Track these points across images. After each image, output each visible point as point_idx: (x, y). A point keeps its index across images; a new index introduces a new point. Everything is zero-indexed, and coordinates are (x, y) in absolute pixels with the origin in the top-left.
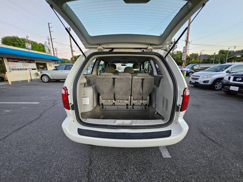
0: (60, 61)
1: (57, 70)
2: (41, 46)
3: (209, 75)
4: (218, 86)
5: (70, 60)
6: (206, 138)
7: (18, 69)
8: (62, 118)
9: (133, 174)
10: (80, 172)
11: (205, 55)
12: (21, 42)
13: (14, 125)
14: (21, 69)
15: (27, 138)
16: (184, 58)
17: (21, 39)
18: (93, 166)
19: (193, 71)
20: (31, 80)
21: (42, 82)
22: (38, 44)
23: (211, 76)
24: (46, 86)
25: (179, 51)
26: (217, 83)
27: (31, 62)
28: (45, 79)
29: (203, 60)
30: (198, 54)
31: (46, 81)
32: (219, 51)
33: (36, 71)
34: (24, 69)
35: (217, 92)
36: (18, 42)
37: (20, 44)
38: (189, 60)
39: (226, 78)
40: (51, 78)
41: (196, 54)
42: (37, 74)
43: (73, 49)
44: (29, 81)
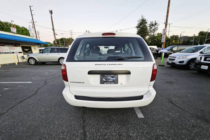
0: (42, 45)
1: (43, 53)
2: (23, 29)
3: (184, 56)
4: (192, 66)
5: (53, 43)
6: (173, 105)
7: (5, 53)
8: (56, 93)
9: (115, 127)
10: (77, 127)
11: (186, 37)
12: (4, 25)
13: (16, 99)
14: (8, 53)
15: (30, 108)
16: (163, 40)
17: (5, 23)
18: (86, 123)
19: (172, 53)
20: (19, 63)
21: (29, 65)
22: (21, 28)
23: (186, 57)
24: (34, 68)
25: (159, 33)
26: (192, 63)
27: (17, 45)
28: (32, 62)
29: (183, 42)
30: (178, 36)
31: (33, 64)
32: (199, 33)
33: (22, 54)
34: (10, 53)
35: (191, 72)
36: (1, 25)
37: (3, 28)
38: (170, 42)
39: (199, 59)
40: (38, 60)
41: (176, 36)
42: (23, 58)
43: (55, 32)
44: (17, 64)
